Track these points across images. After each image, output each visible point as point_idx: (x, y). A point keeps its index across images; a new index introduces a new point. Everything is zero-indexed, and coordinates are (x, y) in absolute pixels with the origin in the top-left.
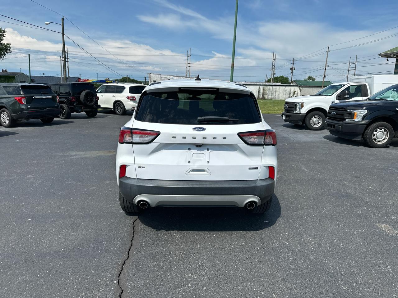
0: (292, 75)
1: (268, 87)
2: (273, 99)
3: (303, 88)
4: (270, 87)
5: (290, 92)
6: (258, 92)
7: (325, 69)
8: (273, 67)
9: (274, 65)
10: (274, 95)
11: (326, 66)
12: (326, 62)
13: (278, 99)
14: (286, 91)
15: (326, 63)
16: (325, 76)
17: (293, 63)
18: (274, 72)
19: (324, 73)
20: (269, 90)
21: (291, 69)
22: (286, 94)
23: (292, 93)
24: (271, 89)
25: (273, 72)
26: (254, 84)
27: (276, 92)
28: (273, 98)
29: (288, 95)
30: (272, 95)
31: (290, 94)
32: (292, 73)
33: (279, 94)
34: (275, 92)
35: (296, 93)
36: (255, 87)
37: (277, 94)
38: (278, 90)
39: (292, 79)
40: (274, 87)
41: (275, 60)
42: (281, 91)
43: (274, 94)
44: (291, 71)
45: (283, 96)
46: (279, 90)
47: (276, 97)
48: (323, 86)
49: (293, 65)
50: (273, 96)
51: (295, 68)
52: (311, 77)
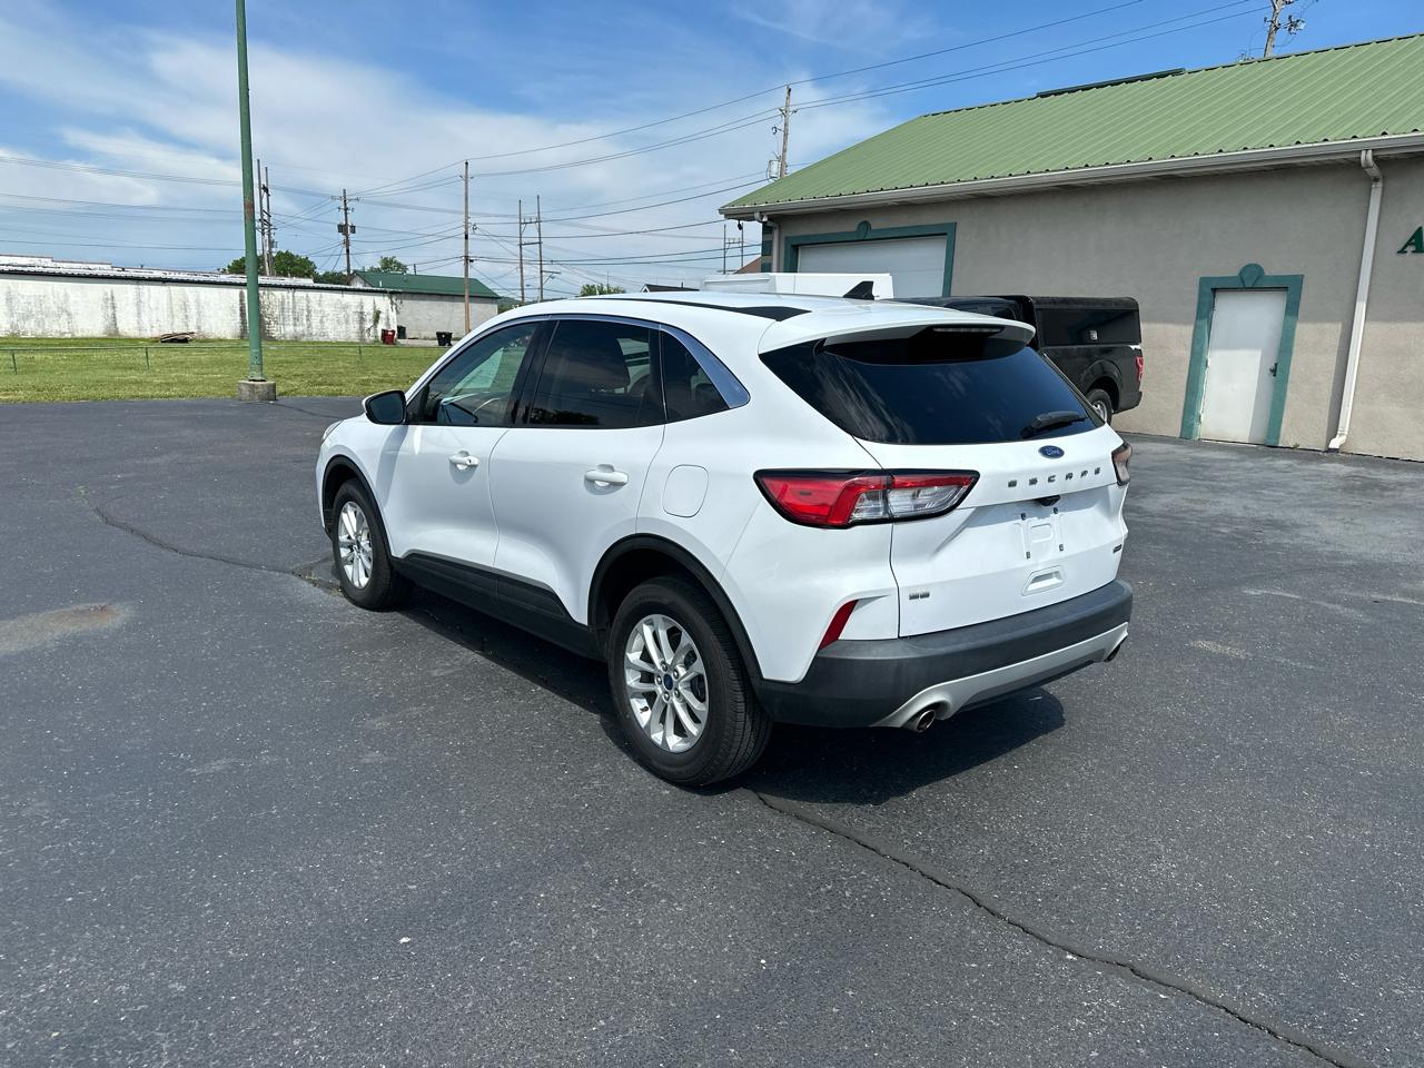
0: (348, 251)
1: (278, 294)
2: (304, 339)
3: (404, 301)
4: (285, 293)
5: (361, 313)
6: (238, 312)
7: (466, 237)
8: (266, 217)
9: (265, 209)
10: (303, 325)
11: (467, 228)
12: (467, 212)
13: (321, 339)
14: (345, 307)
15: (467, 217)
16: (468, 260)
17: (346, 209)
18: (269, 236)
19: (463, 249)
20: (283, 303)
21: (342, 229)
22: (347, 322)
23: (369, 318)
24: (291, 301)
25: (266, 236)
26: (206, 279)
27: (309, 312)
28: (303, 335)
29: (357, 326)
30: (295, 325)
31: (362, 320)
32: (347, 243)
33: (321, 322)
34: (306, 313)
35: (381, 315)
36: (224, 291)
37: (315, 321)
38: (314, 306)
39: (349, 265)
40: (299, 294)
41: (266, 190)
42: (327, 310)
43: (305, 321)
44: (342, 237)
45: (339, 329)
46: (320, 305)
47: (314, 331)
48: (467, 294)
49: (346, 214)
50: (299, 329)
51: (353, 228)
52: (391, 261)
